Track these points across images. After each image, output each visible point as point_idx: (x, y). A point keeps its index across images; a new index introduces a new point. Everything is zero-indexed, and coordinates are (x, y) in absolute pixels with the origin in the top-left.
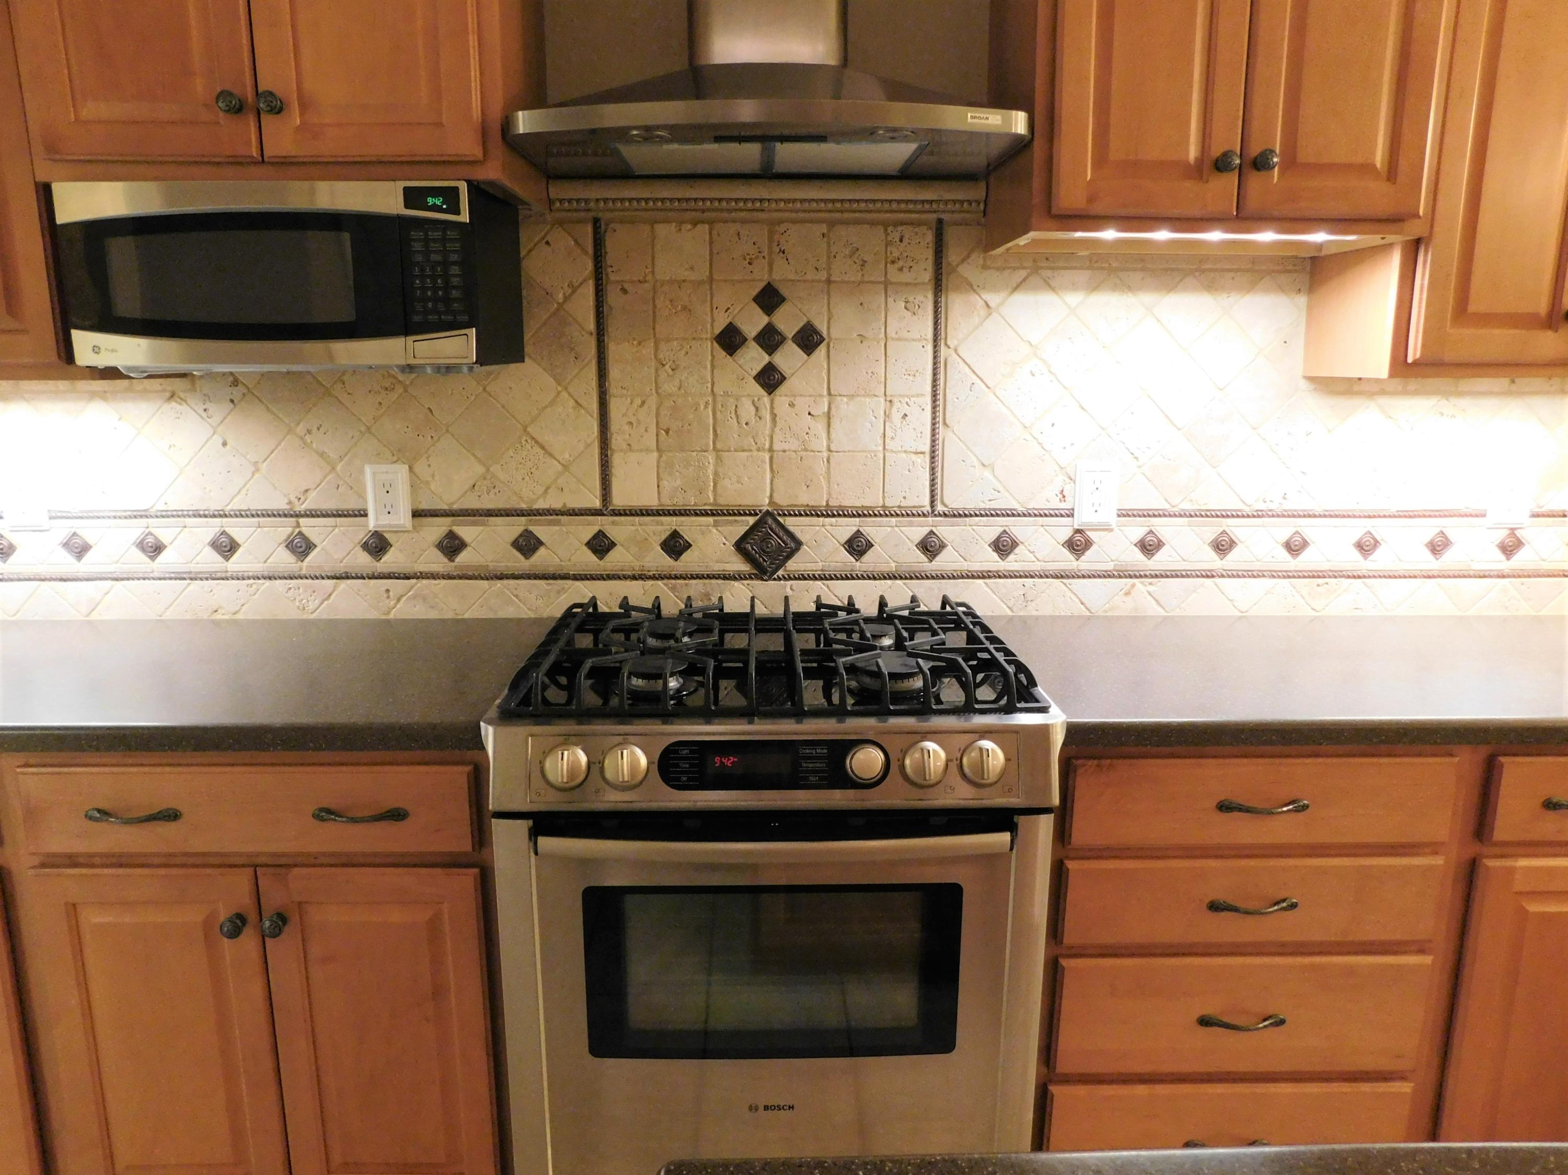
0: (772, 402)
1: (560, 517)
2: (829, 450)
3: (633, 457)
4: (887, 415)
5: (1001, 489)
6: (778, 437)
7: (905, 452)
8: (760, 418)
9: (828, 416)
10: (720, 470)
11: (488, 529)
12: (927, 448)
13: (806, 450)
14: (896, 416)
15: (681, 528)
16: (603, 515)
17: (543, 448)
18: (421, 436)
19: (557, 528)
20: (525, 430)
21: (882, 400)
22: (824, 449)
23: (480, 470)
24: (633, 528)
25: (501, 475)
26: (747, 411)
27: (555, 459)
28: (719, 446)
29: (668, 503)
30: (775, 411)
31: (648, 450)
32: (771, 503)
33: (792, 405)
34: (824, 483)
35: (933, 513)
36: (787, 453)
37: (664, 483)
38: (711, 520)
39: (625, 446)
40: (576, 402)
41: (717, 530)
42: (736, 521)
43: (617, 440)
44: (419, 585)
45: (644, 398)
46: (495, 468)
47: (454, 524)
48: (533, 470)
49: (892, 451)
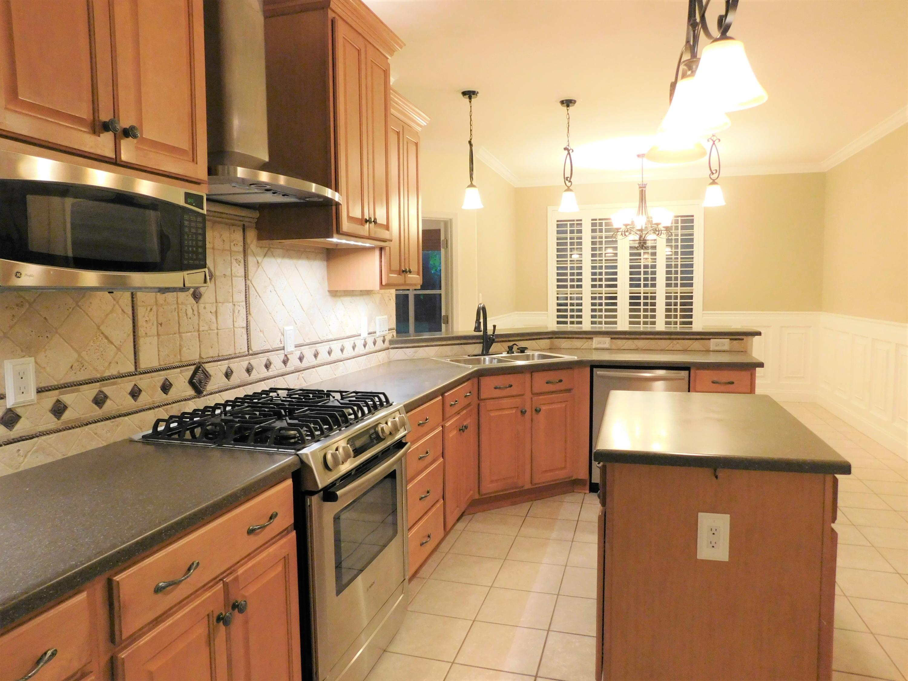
0: (198, 307)
1: (116, 380)
2: (217, 329)
3: (148, 340)
4: (234, 311)
5: (266, 341)
6: (201, 324)
7: (240, 327)
8: (194, 315)
9: (216, 312)
10: (182, 343)
11: (80, 393)
12: (245, 325)
13: (210, 330)
14: (236, 311)
15: (168, 376)
16: (136, 375)
17: (107, 338)
18: (40, 337)
19: (115, 386)
20: (98, 327)
21: (231, 304)
22: (216, 329)
23: (76, 355)
24: (149, 380)
25: (87, 358)
26: (190, 312)
27: (113, 344)
28: (181, 330)
29: (163, 364)
30: (200, 311)
31: (153, 336)
32: (201, 357)
33: (205, 308)
34: (217, 344)
35: (249, 355)
36: (204, 332)
37: (161, 353)
38: (178, 370)
39: (144, 334)
40: (123, 310)
41: (182, 375)
42: (188, 369)
43: (141, 332)
44: (40, 441)
45: (151, 307)
46: (84, 354)
47: (61, 394)
48: (103, 353)
49: (237, 328)
